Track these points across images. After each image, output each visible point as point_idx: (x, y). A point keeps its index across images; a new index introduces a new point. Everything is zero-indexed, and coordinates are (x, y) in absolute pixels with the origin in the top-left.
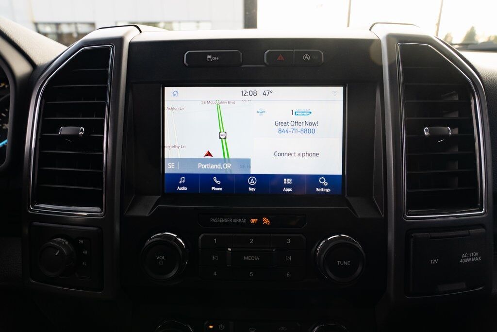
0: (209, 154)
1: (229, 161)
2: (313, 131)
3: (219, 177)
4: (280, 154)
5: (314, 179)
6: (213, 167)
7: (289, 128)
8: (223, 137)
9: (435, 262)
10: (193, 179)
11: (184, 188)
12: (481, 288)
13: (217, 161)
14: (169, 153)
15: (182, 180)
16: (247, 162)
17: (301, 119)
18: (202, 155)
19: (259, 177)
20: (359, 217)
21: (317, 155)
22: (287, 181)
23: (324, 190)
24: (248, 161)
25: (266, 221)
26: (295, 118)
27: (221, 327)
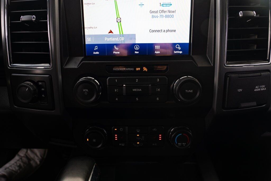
0: (111, 32)
1: (123, 35)
2: (172, 16)
3: (117, 45)
4: (153, 31)
5: (173, 46)
6: (114, 39)
7: (158, 14)
8: (119, 21)
9: (240, 91)
10: (102, 47)
11: (97, 53)
12: (264, 105)
13: (116, 36)
14: (87, 32)
15: (96, 48)
16: (133, 36)
17: (166, 9)
18: (107, 33)
19: (141, 45)
20: (199, 66)
21: (175, 31)
22: (157, 47)
23: (178, 52)
25: (145, 69)
26: (162, 8)
27: (121, 129)
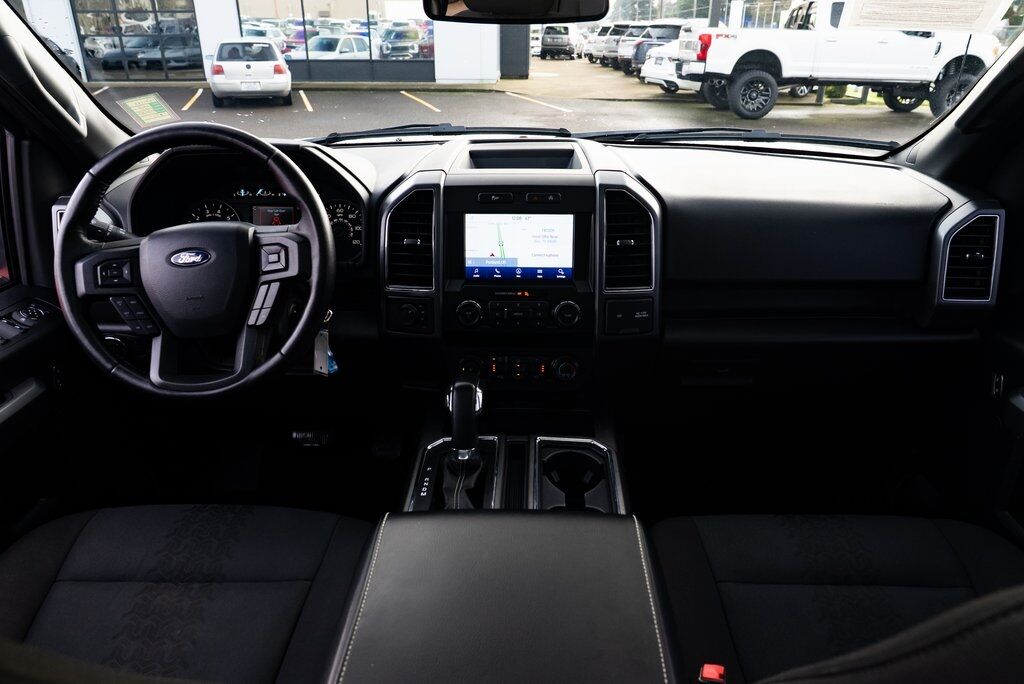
0: (492, 255)
1: (505, 259)
2: (555, 241)
3: (498, 268)
4: (535, 255)
5: (555, 271)
6: (495, 263)
7: (541, 239)
8: (501, 245)
9: (620, 316)
10: (482, 270)
11: (478, 276)
13: (497, 259)
14: (468, 255)
15: (477, 271)
17: (548, 234)
18: (489, 256)
19: (524, 270)
20: (579, 291)
21: (557, 255)
22: (540, 271)
23: (561, 277)
24: (516, 259)
25: (526, 294)
26: (544, 233)
27: (500, 358)
